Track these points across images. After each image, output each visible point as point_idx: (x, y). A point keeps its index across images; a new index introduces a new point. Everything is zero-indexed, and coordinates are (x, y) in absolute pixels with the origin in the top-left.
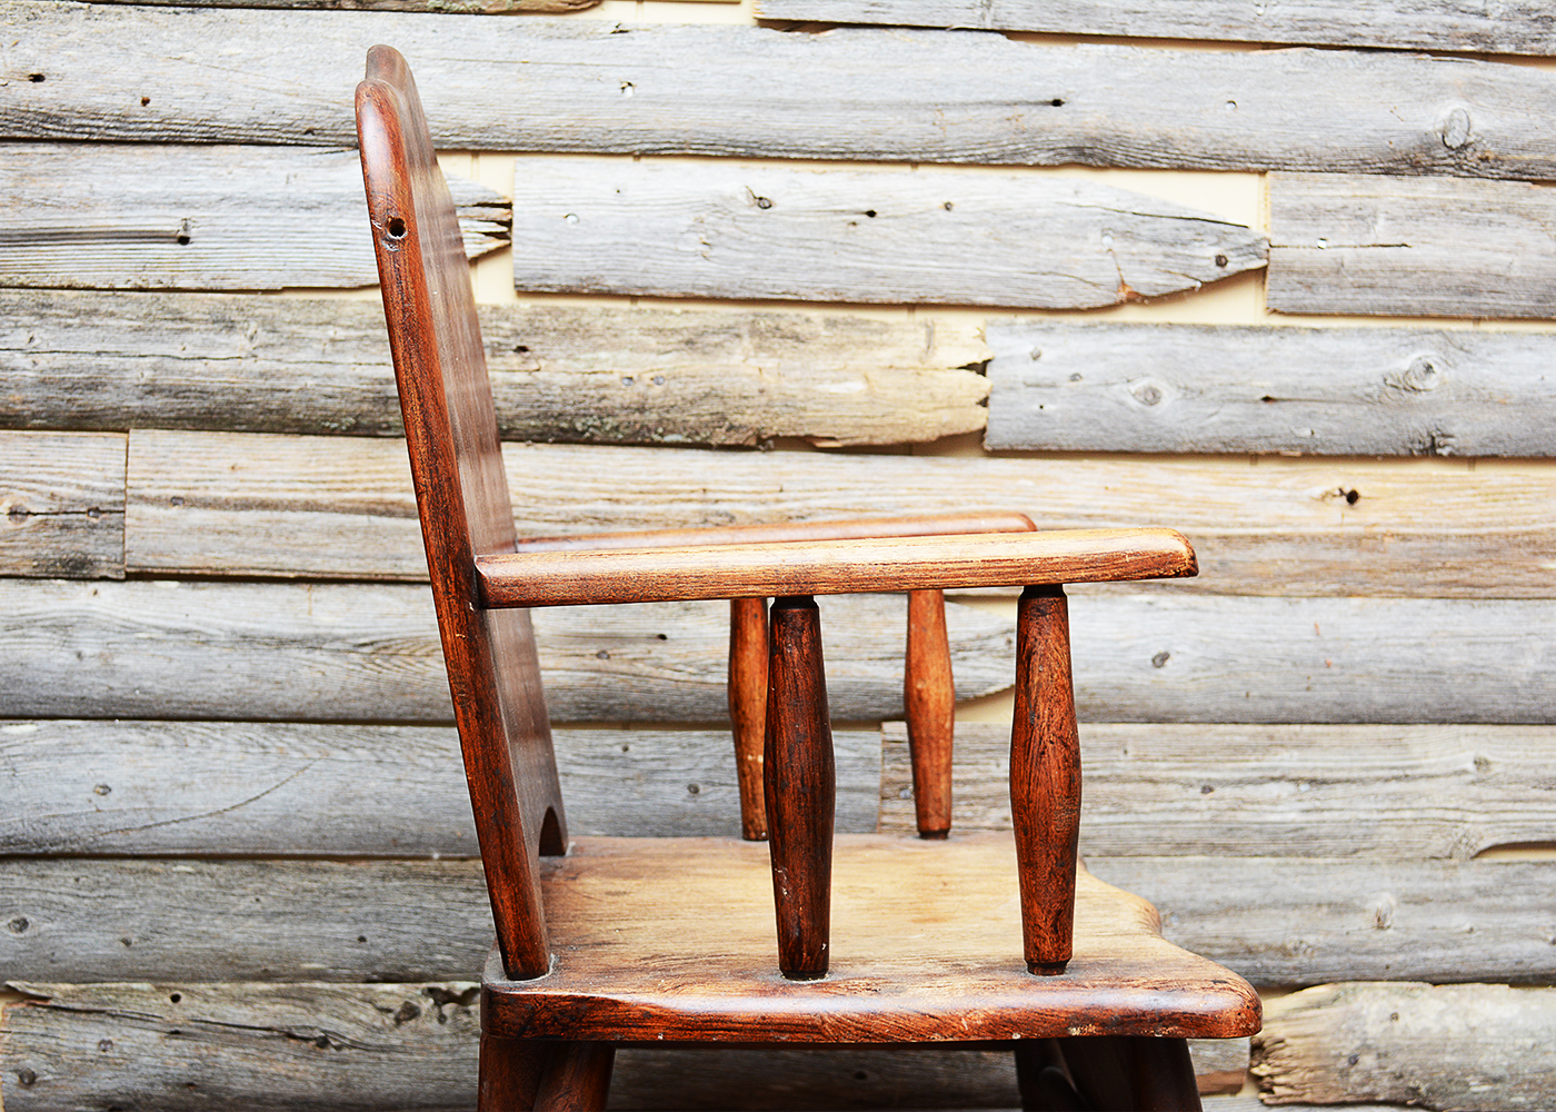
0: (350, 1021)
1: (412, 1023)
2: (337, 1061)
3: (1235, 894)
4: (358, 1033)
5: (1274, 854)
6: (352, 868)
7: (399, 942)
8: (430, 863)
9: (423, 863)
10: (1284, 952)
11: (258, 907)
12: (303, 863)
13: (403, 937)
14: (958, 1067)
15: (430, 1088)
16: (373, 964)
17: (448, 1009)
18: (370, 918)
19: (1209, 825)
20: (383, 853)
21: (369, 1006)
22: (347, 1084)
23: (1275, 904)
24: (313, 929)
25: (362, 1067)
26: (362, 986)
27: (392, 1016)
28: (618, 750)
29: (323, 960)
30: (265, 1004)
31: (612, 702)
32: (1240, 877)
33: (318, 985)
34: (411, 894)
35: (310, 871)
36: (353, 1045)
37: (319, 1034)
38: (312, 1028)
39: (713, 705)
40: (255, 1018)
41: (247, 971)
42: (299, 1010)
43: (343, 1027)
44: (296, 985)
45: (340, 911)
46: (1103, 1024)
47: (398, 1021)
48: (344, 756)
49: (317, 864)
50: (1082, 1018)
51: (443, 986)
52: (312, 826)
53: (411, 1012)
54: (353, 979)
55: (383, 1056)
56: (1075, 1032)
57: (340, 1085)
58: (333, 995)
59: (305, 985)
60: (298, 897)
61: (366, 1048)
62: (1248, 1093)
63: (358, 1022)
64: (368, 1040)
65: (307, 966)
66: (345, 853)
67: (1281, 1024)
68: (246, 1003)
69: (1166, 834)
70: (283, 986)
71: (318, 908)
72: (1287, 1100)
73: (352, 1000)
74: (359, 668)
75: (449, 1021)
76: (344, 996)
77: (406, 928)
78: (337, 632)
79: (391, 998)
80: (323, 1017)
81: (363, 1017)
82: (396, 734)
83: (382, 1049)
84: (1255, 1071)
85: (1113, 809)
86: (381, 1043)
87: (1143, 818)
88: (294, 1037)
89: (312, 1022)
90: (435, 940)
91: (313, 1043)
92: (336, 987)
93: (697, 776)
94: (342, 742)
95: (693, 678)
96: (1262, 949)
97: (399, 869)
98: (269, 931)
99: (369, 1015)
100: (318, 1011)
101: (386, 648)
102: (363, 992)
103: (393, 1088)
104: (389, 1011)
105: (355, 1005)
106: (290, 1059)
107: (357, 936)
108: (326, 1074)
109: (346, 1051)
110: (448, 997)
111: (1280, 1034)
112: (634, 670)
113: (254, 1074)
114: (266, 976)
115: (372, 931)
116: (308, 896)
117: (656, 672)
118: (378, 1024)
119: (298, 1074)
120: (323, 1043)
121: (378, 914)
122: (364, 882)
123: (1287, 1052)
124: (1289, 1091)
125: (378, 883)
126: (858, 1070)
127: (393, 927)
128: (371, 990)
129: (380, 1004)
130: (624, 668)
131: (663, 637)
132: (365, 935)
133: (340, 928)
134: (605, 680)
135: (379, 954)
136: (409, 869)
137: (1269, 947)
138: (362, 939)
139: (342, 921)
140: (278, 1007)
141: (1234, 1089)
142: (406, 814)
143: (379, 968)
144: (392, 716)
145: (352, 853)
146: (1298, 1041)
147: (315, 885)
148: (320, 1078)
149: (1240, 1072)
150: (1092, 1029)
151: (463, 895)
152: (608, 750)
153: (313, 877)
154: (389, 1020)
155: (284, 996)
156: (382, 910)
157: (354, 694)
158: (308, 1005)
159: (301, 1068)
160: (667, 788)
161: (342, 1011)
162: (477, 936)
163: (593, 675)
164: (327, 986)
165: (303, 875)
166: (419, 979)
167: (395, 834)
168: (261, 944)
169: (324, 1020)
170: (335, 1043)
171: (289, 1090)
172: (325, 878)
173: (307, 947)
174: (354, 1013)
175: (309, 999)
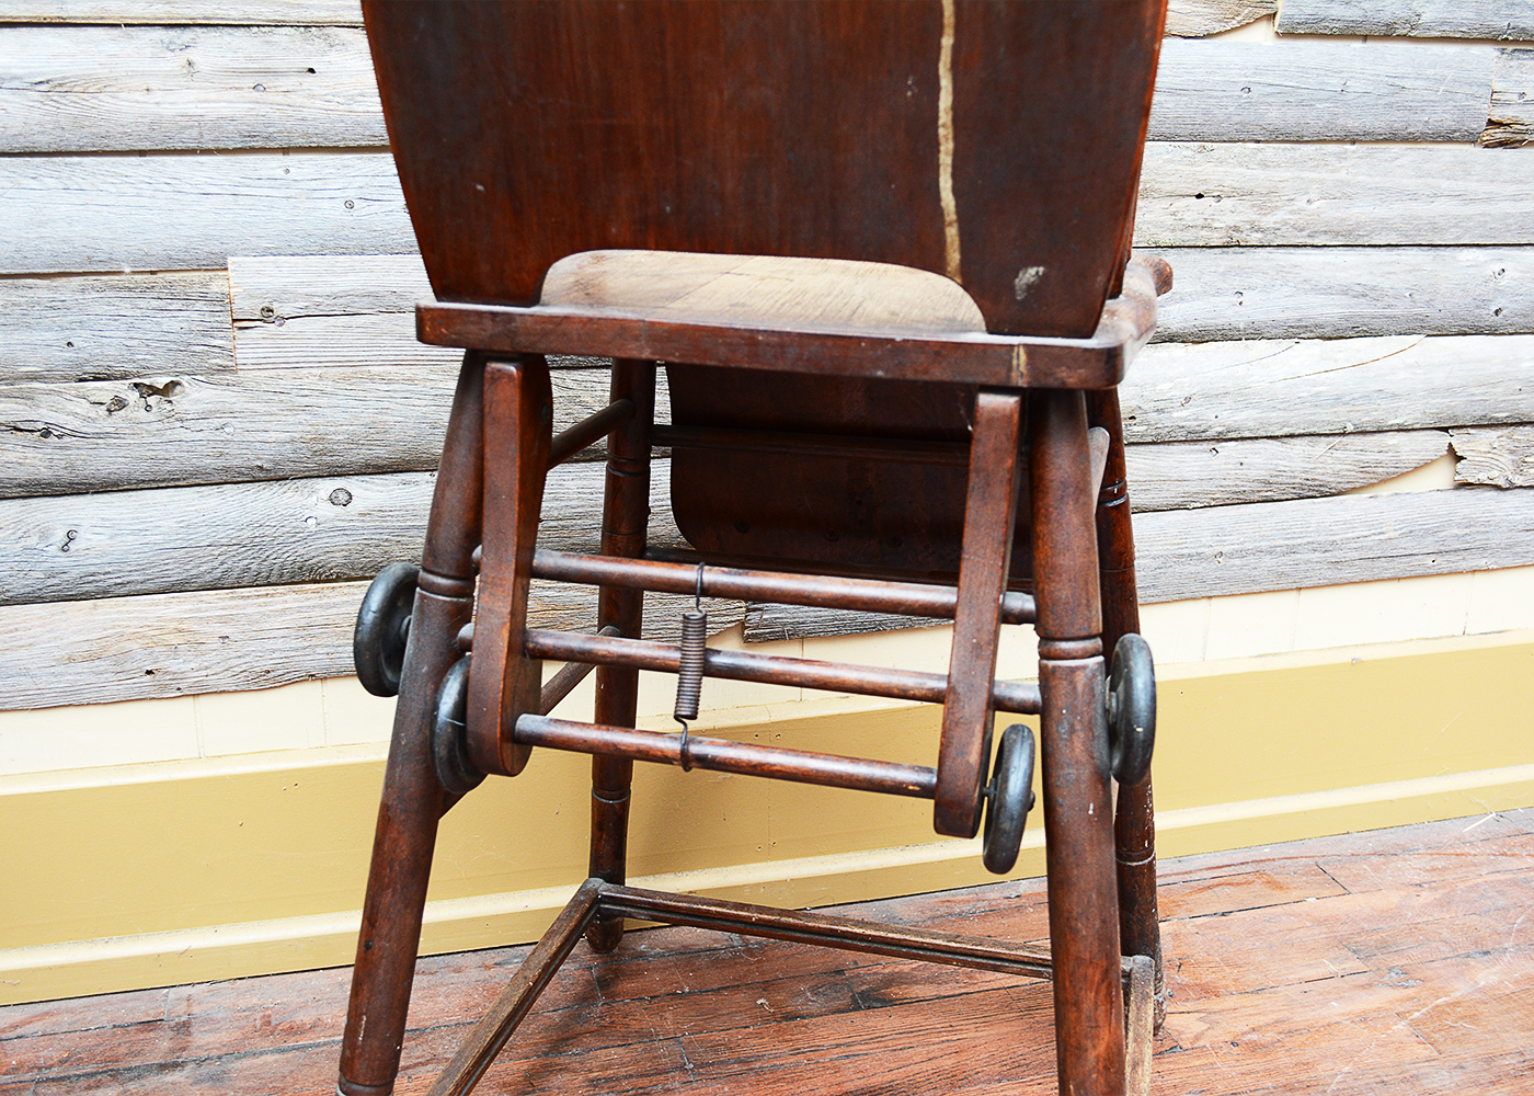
0: (68, 414)
1: (122, 413)
2: (61, 448)
4: (73, 424)
6: (54, 284)
7: (102, 346)
8: (123, 277)
9: (117, 278)
12: (10, 281)
13: (106, 341)
15: (144, 466)
16: (82, 365)
17: (152, 400)
18: (74, 326)
20: (81, 271)
21: (83, 401)
22: (71, 467)
24: (25, 336)
25: (83, 452)
26: (75, 385)
27: (104, 407)
28: (280, 173)
29: (37, 363)
31: (271, 130)
33: (36, 385)
34: (108, 304)
35: (16, 288)
36: (72, 434)
37: (40, 426)
38: (35, 422)
39: (360, 130)
42: (21, 407)
43: (62, 419)
44: (17, 386)
45: (48, 321)
47: (110, 412)
48: (34, 184)
49: (21, 282)
51: (147, 381)
52: (12, 248)
53: (120, 404)
54: (66, 379)
55: (99, 441)
57: (65, 468)
59: (24, 386)
60: (7, 311)
61: (84, 436)
63: (75, 415)
64: (84, 430)
65: (24, 369)
66: (46, 271)
70: (4, 387)
71: (27, 319)
73: (68, 397)
74: (39, 105)
75: (154, 410)
76: (60, 393)
77: (107, 333)
78: (14, 71)
79: (101, 393)
80: (43, 411)
81: (78, 410)
82: (79, 164)
83: (99, 436)
86: (97, 431)
88: (21, 430)
89: (33, 416)
90: (135, 343)
91: (37, 434)
92: (51, 386)
93: (351, 194)
94: (31, 173)
95: (341, 107)
97: (96, 283)
99: (83, 407)
100: (39, 407)
101: (60, 85)
102: (76, 389)
103: (113, 468)
104: (101, 404)
105: (70, 401)
106: (19, 448)
107: (64, 342)
108: (53, 459)
109: (66, 439)
110: (153, 390)
112: (289, 101)
115: (79, 337)
116: (17, 310)
117: (308, 103)
118: (93, 415)
119: (27, 461)
120: (46, 433)
121: (81, 322)
122: (67, 296)
125: (79, 296)
127: (96, 333)
128: (83, 387)
129: (92, 399)
130: (280, 98)
131: (312, 71)
132: (70, 340)
133: (49, 335)
134: (263, 110)
135: (87, 356)
136: (105, 283)
138: (69, 344)
139: (50, 329)
140: (2, 406)
142: (96, 234)
143: (88, 369)
144: (73, 148)
145: (52, 271)
147: (23, 300)
148: (47, 464)
151: (155, 303)
152: (271, 172)
153: (20, 292)
154: (102, 410)
155: (7, 395)
156: (85, 318)
157: (37, 128)
158: (28, 402)
159: (30, 455)
160: (326, 204)
161: (60, 406)
162: (172, 337)
163: (252, 106)
164: (44, 386)
165: (11, 292)
166: (124, 377)
167: (89, 252)
169: (44, 414)
170: (56, 433)
171: (22, 474)
172: (31, 293)
173: (22, 354)
174: (70, 407)
175: (27, 397)
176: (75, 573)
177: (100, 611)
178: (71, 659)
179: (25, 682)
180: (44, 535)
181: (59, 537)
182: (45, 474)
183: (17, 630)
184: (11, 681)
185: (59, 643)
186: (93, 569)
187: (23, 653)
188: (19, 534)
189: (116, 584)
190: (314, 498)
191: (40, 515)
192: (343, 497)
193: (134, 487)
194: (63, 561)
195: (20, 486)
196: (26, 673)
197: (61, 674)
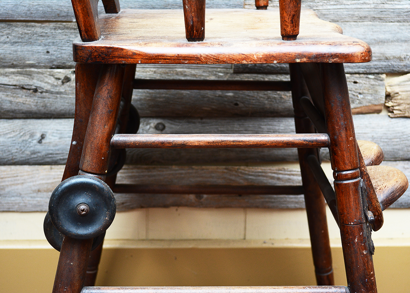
0: (45, 83)
1: (68, 83)
2: (41, 98)
3: (382, 36)
4: (47, 87)
5: (399, 21)
6: (43, 25)
7: (62, 53)
8: (72, 24)
9: (70, 24)
10: (400, 59)
11: (8, 40)
12: (24, 23)
13: (63, 51)
14: (273, 102)
16: (52, 62)
18: (50, 44)
19: (374, 10)
20: (55, 20)
21: (52, 77)
22: (45, 106)
23: (398, 41)
24: (29, 48)
25: (51, 100)
26: (49, 70)
27: (60, 81)
29: (34, 60)
30: (13, 76)
32: (385, 30)
33: (33, 69)
34: (65, 35)
35: (27, 26)
36: (47, 92)
37: (33, 87)
38: (31, 85)
40: (9, 81)
41: (5, 64)
42: (26, 79)
43: (42, 85)
44: (25, 70)
45: (39, 42)
46: (309, 58)
47: (63, 83)
49: (29, 24)
50: (301, 56)
52: (26, 9)
53: (68, 80)
54: (46, 67)
55: (58, 96)
56: (298, 61)
57: (43, 106)
58: (38, 73)
59: (28, 69)
60: (22, 36)
61: (52, 93)
62: (384, 113)
63: (48, 83)
64: (52, 90)
65: (28, 62)
66: (40, 19)
67: (397, 87)
68: (6, 76)
69: (356, 13)
70: (19, 70)
71: (30, 40)
72: (399, 115)
73: (46, 75)
76: (42, 74)
77: (64, 48)
79: (60, 74)
81: (50, 81)
83: (58, 93)
84: (387, 104)
85: (335, 3)
86: (57, 91)
87: (347, 7)
88: (25, 89)
89: (31, 83)
91: (31, 91)
92: (40, 70)
96: (392, 58)
97: (61, 26)
98: (13, 49)
99: (52, 80)
100: (33, 79)
102: (50, 72)
103: (63, 108)
104: (59, 79)
105: (47, 77)
106: (24, 97)
107: (46, 51)
108: (37, 103)
109: (44, 94)
111: (397, 91)
113: (11, 102)
114: (13, 66)
115: (52, 49)
116: (27, 36)
118: (56, 84)
119: (27, 102)
120: (36, 91)
121: (53, 43)
122: (48, 31)
123: (399, 97)
124: (399, 112)
125: (53, 31)
126: (235, 102)
127: (59, 48)
128: (52, 71)
129: (56, 76)
132: (49, 50)
133: (39, 48)
135: (55, 58)
136: (65, 25)
137: (394, 57)
138: (48, 52)
139: (40, 45)
140: (18, 78)
141: (379, 112)
142: (62, 4)
143: (55, 63)
145: (43, 19)
146: (404, 93)
147: (29, 32)
148: (35, 104)
149: (381, 105)
150: (305, 60)
153: (28, 28)
154: (60, 82)
155: (20, 73)
156: (55, 41)
158: (29, 77)
159: (28, 100)
161: (42, 79)
164: (36, 70)
165: (25, 28)
166: (70, 68)
167: (58, 12)
168: (10, 54)
169: (35, 82)
170: (40, 91)
171: (25, 108)
172: (33, 29)
173: (27, 55)
174: (46, 80)
175: (29, 75)
176: (44, 153)
177: (53, 170)
178: (39, 191)
179: (18, 199)
180: (32, 135)
181: (38, 136)
182: (34, 108)
183: (17, 176)
184: (13, 199)
185: (34, 183)
186: (51, 152)
187: (19, 187)
188: (22, 134)
189: (60, 159)
190: (148, 127)
191: (31, 127)
192: (160, 126)
193: (71, 116)
194: (39, 147)
195: (23, 113)
196: (20, 195)
197: (34, 197)
